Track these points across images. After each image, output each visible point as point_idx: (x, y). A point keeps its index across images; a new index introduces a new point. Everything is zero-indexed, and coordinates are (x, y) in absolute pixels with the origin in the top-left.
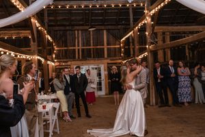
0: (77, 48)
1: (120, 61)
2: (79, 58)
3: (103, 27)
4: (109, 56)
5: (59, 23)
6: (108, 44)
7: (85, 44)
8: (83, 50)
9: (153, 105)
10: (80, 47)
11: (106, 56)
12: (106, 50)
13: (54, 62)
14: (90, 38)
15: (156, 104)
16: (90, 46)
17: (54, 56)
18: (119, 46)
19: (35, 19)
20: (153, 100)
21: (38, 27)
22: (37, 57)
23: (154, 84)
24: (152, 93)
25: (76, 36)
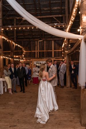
0: (36, 51)
1: (61, 59)
2: (37, 57)
3: (51, 39)
4: (55, 56)
5: (26, 37)
6: (55, 49)
7: (41, 49)
8: (40, 52)
9: (68, 87)
10: (38, 51)
11: (53, 56)
12: (53, 52)
13: (23, 59)
14: (44, 45)
15: (71, 86)
16: (44, 50)
17: (23, 56)
18: (61, 50)
19: (2, 36)
20: (68, 84)
21: (7, 40)
22: (2, 57)
23: (69, 75)
24: (68, 80)
25: (36, 44)
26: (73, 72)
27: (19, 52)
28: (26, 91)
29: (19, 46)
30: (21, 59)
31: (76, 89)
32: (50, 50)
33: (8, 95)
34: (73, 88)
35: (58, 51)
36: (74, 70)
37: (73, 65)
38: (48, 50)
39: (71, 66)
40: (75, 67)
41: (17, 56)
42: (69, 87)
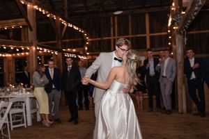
0: (112, 38)
3: (144, 11)
4: (152, 45)
5: (90, 10)
6: (151, 32)
7: (122, 33)
9: (182, 113)
10: (117, 37)
11: (148, 47)
12: (148, 39)
13: (86, 56)
15: (189, 111)
16: (128, 34)
17: (86, 48)
18: (165, 33)
19: (34, 5)
20: (183, 105)
21: (46, 15)
22: (34, 48)
23: (184, 82)
24: (182, 95)
25: (112, 24)
26: (193, 76)
27: (78, 41)
28: (82, 121)
29: (75, 27)
30: (81, 55)
31: (204, 116)
32: (141, 34)
33: (40, 129)
34: (195, 114)
35: (158, 34)
36: (195, 70)
37: (193, 59)
38: (137, 34)
39: (189, 61)
40: (197, 65)
41: (74, 50)
42: (185, 112)
